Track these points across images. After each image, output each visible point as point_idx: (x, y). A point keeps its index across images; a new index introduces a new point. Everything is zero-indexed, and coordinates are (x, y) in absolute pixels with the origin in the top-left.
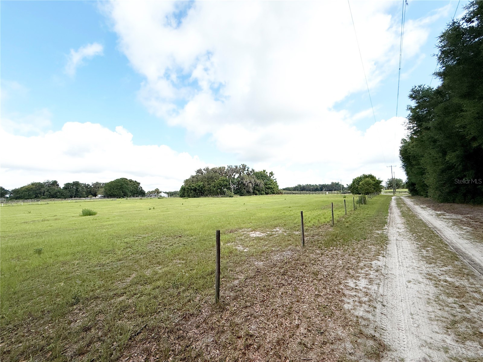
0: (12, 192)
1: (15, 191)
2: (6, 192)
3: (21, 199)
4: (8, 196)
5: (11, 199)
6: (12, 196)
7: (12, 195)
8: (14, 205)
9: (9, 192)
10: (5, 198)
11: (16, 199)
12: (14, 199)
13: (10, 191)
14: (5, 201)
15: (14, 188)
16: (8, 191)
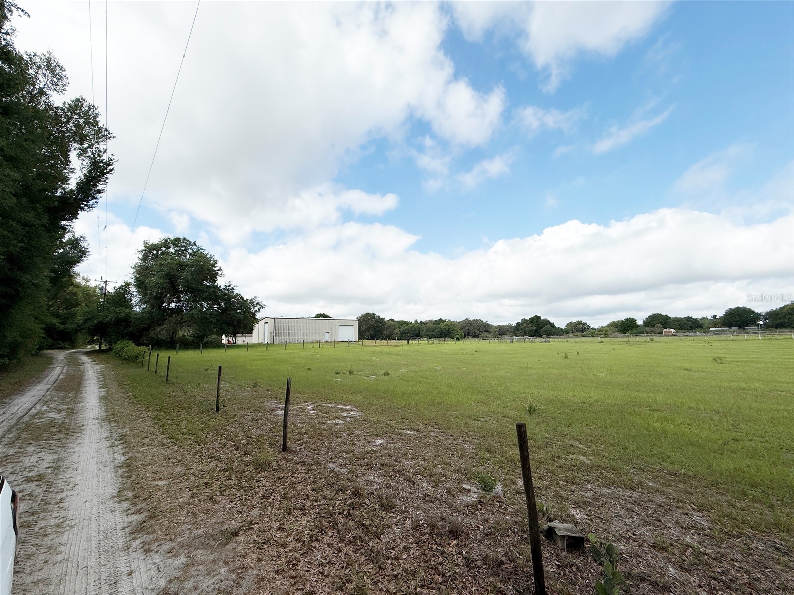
0: (767, 315)
1: (772, 315)
2: (758, 316)
3: (785, 327)
4: (761, 323)
5: (767, 327)
6: (767, 323)
7: (767, 321)
8: (778, 338)
9: (762, 316)
10: (758, 326)
11: (776, 328)
12: (773, 327)
13: (763, 314)
14: (759, 330)
15: (768, 310)
16: (760, 314)
